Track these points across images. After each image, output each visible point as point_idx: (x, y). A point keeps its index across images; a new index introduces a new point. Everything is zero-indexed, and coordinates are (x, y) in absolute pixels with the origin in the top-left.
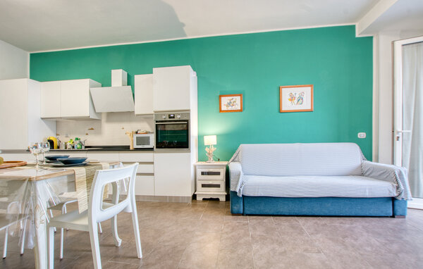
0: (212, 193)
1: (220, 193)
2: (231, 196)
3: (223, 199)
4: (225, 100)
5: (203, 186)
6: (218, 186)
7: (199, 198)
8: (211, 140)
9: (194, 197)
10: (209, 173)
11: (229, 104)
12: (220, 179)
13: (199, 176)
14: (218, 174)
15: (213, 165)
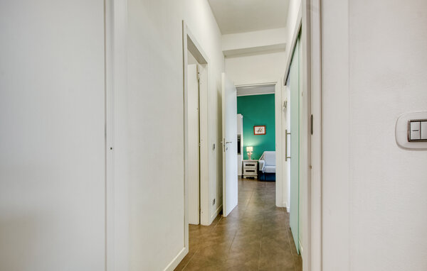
0: (251, 174)
1: (255, 174)
2: (260, 173)
3: (256, 177)
4: (257, 129)
5: (247, 171)
6: (254, 171)
7: (245, 177)
8: (250, 149)
9: (242, 176)
10: (250, 165)
11: (258, 131)
12: (254, 168)
13: (245, 166)
14: (253, 165)
15: (250, 161)
